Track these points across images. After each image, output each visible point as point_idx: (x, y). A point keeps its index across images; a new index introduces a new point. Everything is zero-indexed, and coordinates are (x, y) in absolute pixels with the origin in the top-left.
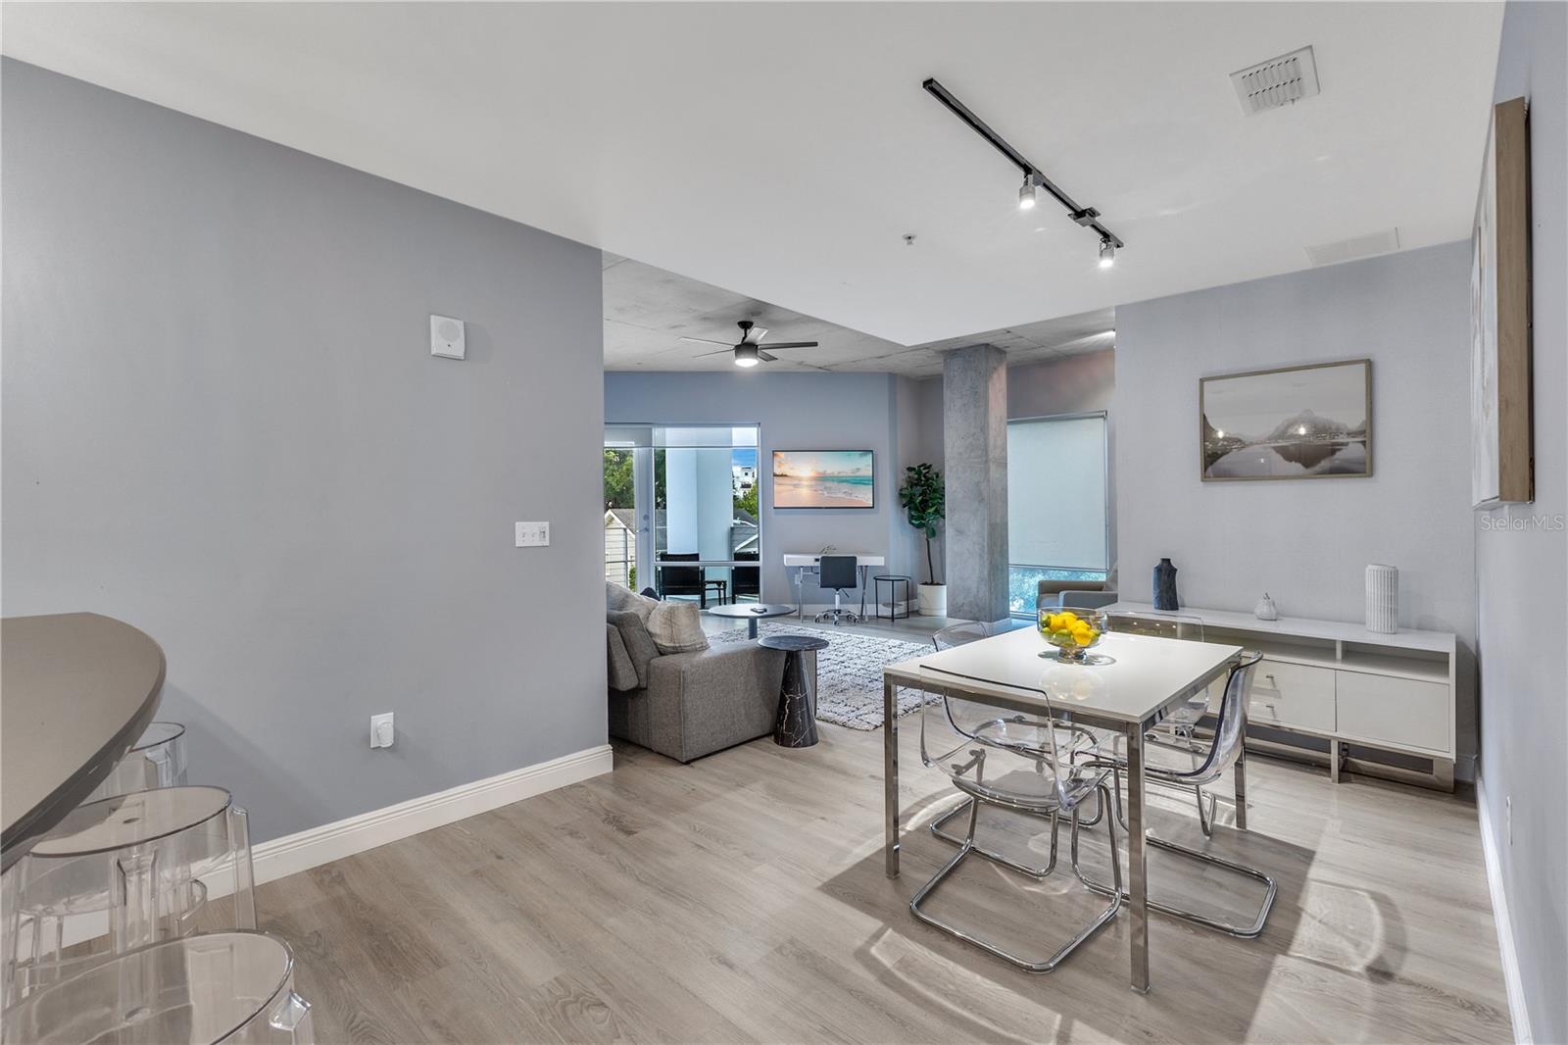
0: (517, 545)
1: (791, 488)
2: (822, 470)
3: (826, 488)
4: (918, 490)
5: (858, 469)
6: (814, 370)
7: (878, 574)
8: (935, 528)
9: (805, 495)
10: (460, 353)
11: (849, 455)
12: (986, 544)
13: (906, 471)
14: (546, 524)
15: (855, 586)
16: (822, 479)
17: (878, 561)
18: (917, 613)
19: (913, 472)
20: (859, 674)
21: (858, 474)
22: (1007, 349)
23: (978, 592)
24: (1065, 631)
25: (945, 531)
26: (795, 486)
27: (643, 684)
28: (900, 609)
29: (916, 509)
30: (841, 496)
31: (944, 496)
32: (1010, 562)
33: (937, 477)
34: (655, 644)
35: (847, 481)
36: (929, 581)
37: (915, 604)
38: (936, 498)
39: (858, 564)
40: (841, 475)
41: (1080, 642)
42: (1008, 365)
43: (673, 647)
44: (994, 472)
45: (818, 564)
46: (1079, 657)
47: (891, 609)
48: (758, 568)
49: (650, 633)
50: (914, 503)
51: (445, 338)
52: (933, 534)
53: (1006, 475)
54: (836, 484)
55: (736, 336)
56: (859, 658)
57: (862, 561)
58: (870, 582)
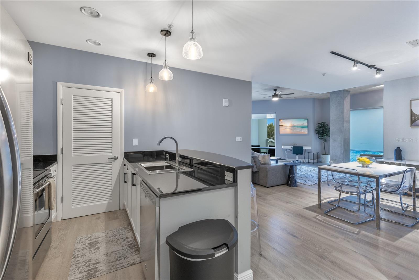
0: (236, 141)
1: (284, 129)
2: (293, 124)
3: (294, 129)
4: (321, 129)
5: (303, 124)
6: (291, 98)
7: (309, 151)
8: (326, 139)
9: (288, 131)
10: (228, 105)
11: (301, 120)
12: (343, 144)
13: (318, 124)
14: (241, 137)
15: (302, 154)
16: (293, 126)
17: (309, 148)
18: (321, 162)
19: (320, 124)
20: (305, 174)
21: (304, 125)
22: (350, 91)
23: (340, 157)
24: (363, 161)
25: (330, 140)
26: (285, 128)
27: (258, 171)
28: (315, 161)
29: (321, 134)
30: (298, 131)
31: (329, 131)
32: (350, 149)
33: (327, 125)
34: (260, 163)
35: (300, 127)
36: (324, 154)
37: (320, 160)
38: (327, 131)
39: (303, 148)
40: (299, 125)
41: (367, 163)
42: (351, 95)
43: (264, 164)
44: (345, 124)
45: (292, 148)
46: (367, 167)
47: (313, 161)
48: (275, 149)
49: (259, 160)
50: (320, 132)
51: (225, 103)
52: (326, 141)
53: (350, 125)
54: (297, 128)
55: (273, 93)
56: (305, 171)
57: (304, 148)
58: (307, 153)
